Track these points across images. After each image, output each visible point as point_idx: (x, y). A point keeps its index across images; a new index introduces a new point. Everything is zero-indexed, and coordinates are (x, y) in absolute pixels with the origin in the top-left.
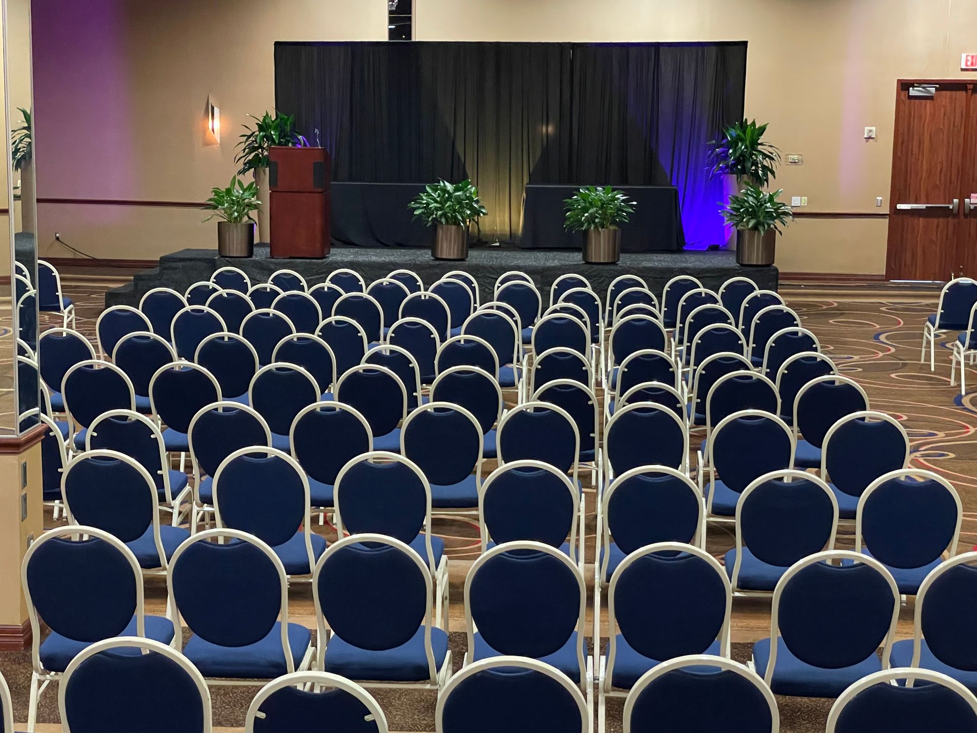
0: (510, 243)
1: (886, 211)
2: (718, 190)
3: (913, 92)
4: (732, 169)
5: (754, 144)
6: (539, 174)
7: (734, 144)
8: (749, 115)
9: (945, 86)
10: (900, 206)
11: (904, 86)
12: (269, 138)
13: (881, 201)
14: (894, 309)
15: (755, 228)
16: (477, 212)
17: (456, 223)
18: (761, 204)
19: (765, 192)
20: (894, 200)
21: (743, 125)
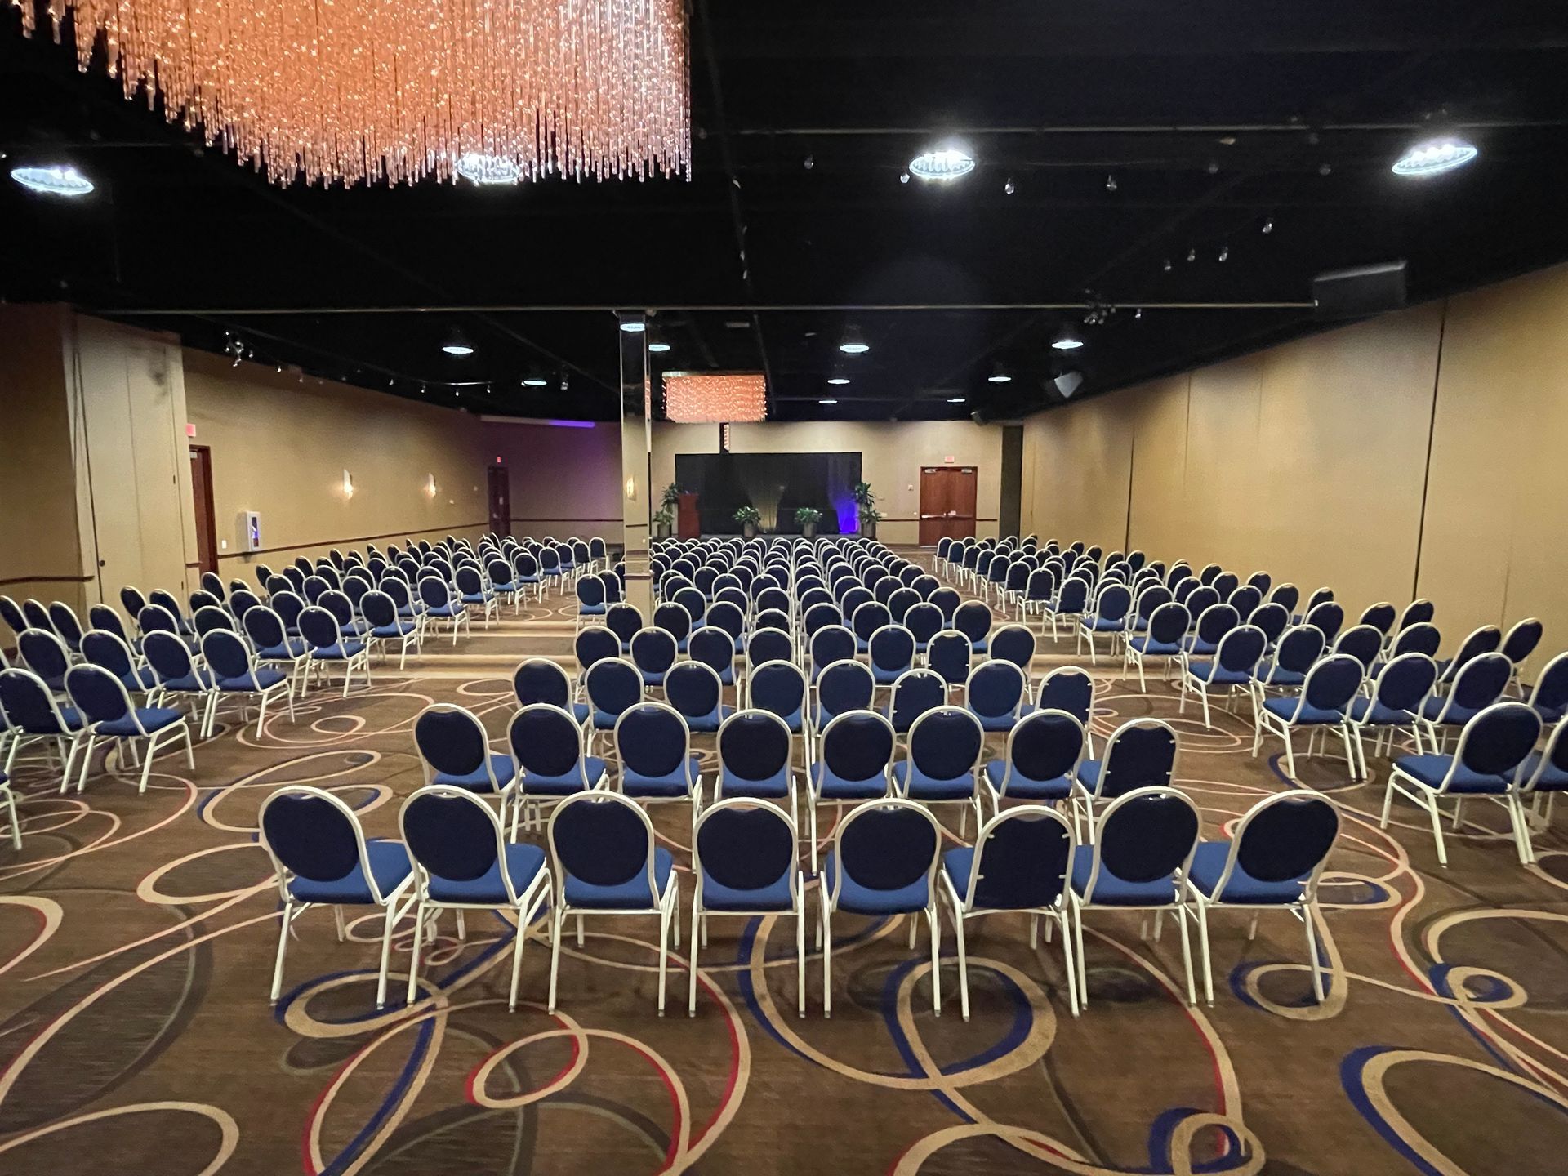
0: (771, 532)
1: (918, 518)
2: (852, 510)
3: (927, 471)
4: (857, 501)
5: (866, 491)
6: (782, 504)
7: (858, 491)
8: (864, 480)
9: (939, 469)
10: (924, 517)
11: (923, 469)
12: (674, 492)
13: (916, 515)
14: (921, 555)
15: (868, 523)
16: (759, 519)
17: (751, 522)
18: (870, 513)
19: (872, 509)
20: (922, 513)
21: (861, 484)
